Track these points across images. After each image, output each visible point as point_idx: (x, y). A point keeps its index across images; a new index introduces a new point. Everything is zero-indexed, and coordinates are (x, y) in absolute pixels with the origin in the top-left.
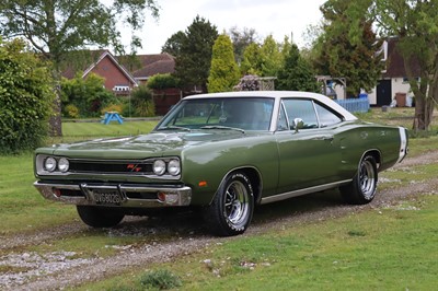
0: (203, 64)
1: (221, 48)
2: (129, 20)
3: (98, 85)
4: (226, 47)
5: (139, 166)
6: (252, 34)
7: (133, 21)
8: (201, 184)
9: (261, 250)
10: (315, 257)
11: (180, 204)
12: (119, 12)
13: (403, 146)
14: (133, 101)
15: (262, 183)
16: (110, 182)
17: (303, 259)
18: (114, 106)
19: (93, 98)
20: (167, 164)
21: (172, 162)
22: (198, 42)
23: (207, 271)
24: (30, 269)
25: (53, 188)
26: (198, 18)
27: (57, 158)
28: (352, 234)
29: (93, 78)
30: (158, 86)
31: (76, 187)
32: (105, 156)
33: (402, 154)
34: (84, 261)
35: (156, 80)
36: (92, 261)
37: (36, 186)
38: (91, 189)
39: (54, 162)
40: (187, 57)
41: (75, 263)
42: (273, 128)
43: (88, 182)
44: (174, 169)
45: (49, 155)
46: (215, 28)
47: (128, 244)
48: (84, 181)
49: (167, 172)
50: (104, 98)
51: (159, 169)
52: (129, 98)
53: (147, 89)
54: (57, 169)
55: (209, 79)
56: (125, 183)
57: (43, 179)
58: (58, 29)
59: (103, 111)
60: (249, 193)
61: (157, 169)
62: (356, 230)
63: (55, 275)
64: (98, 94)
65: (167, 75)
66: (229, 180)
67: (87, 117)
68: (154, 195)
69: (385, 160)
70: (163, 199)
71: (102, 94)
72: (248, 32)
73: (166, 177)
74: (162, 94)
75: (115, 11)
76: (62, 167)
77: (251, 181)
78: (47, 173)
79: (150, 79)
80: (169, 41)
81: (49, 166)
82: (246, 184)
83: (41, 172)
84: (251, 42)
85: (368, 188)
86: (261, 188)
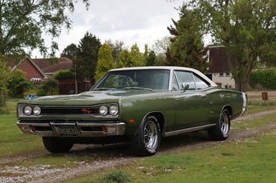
0: (91, 63)
1: (104, 53)
2: (50, 31)
3: (21, 76)
4: (107, 52)
5: (90, 110)
6: (121, 45)
7: (53, 32)
8: (131, 121)
9: (173, 162)
10: (210, 165)
11: (117, 134)
12: (44, 25)
13: (245, 105)
14: (44, 88)
15: (166, 123)
16: (69, 120)
17: (202, 166)
18: (32, 91)
19: (18, 85)
20: (109, 108)
21: (112, 107)
22: (88, 50)
23: (143, 173)
24: (24, 174)
25: (30, 126)
26: (87, 34)
27: (33, 106)
28: (224, 154)
29: (19, 73)
30: (61, 77)
31: (47, 124)
32: (67, 103)
33: (244, 109)
34: (58, 170)
35: (60, 74)
36: (63, 170)
37: (18, 124)
38: (57, 126)
39: (30, 108)
40: (81, 59)
41: (52, 171)
42: (170, 89)
43: (55, 121)
44: (114, 111)
45: (27, 105)
46: (99, 40)
47: (82, 161)
48: (52, 121)
49: (108, 113)
50: (26, 85)
51: (103, 111)
52: (41, 85)
53: (54, 80)
54: (32, 113)
55: (96, 72)
56: (81, 121)
57: (22, 120)
58: (4, 37)
59: (25, 94)
60: (158, 128)
61: (102, 112)
62: (227, 152)
63: (43, 177)
64: (21, 83)
65: (67, 71)
66: (147, 120)
67: (14, 98)
68: (100, 128)
69: (235, 113)
70: (106, 130)
71: (25, 82)
72: (119, 43)
73: (108, 116)
74: (64, 83)
75: (42, 25)
76: (36, 112)
77: (159, 121)
78: (25, 116)
79: (56, 73)
80: (65, 50)
81: (27, 112)
82: (156, 123)
83: (21, 115)
84: (121, 50)
85: (225, 130)
86: (165, 126)
